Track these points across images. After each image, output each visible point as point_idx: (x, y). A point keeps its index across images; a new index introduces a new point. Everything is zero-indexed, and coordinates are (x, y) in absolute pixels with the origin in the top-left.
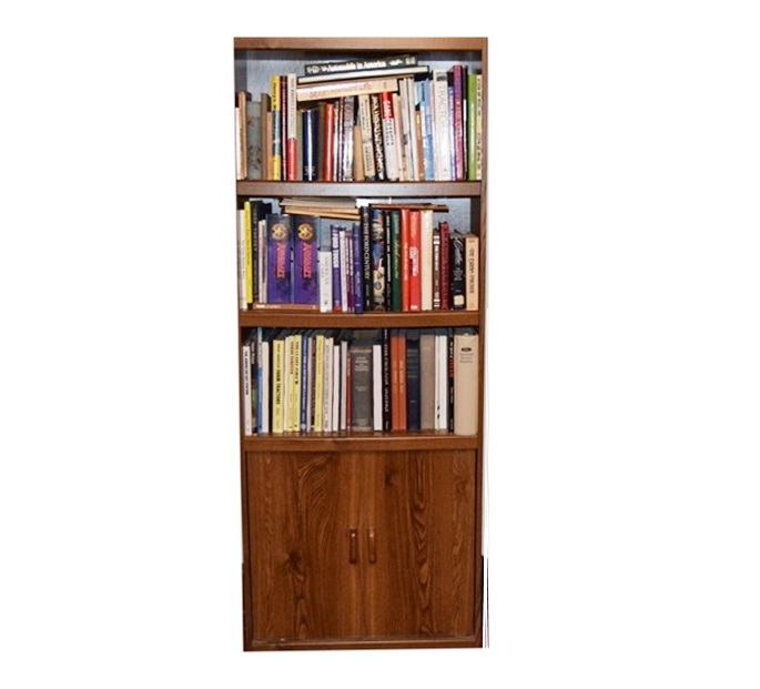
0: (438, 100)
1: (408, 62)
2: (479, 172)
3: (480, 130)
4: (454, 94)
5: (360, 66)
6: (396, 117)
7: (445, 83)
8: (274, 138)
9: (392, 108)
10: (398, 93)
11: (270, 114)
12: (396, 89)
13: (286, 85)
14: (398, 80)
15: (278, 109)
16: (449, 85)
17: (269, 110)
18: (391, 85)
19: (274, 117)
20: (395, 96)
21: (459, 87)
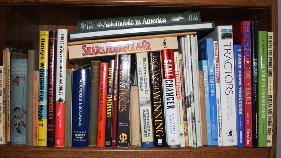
0: (223, 59)
1: (190, 19)
2: (270, 138)
3: (271, 92)
4: (243, 53)
5: (138, 23)
6: (178, 76)
7: (231, 41)
8: (41, 99)
9: (173, 67)
10: (180, 50)
11: (37, 73)
12: (177, 47)
13: (56, 41)
14: (179, 38)
15: (46, 67)
16: (235, 44)
17: (37, 69)
18: (172, 43)
19: (42, 75)
20: (176, 54)
21: (249, 45)
